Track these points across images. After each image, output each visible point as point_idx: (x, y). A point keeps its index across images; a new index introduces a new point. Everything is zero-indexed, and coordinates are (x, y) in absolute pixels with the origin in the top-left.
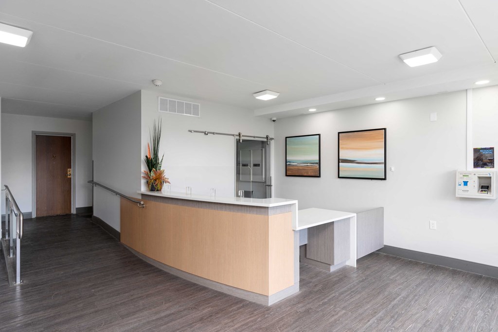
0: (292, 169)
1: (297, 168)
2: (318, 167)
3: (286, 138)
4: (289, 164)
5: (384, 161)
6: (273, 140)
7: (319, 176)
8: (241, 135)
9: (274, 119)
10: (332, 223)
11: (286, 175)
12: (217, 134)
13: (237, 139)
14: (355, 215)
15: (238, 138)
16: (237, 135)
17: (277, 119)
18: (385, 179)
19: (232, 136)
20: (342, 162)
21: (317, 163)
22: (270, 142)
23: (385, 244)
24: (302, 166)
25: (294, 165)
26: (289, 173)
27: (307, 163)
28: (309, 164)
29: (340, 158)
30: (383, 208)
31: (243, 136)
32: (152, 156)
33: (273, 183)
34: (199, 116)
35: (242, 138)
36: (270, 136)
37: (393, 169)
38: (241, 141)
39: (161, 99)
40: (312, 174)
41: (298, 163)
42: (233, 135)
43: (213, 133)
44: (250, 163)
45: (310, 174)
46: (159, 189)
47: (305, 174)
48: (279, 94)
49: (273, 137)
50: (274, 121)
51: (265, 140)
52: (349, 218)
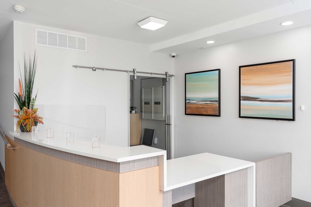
0: (191, 107)
1: (196, 106)
2: (218, 105)
3: (186, 74)
4: (188, 102)
5: (292, 99)
6: (173, 77)
7: (219, 115)
8: (135, 72)
9: (174, 54)
10: (223, 176)
11: (186, 114)
12: (107, 69)
13: (131, 76)
14: (253, 164)
15: (132, 74)
16: (130, 72)
17: (176, 55)
18: (293, 120)
19: (126, 73)
20: (243, 100)
21: (216, 101)
22: (169, 79)
23: (293, 196)
24: (201, 105)
25: (193, 104)
26: (188, 111)
27: (207, 101)
28: (208, 102)
29: (241, 95)
30: (291, 153)
31: (137, 72)
32: (24, 94)
33: (173, 122)
34: (86, 51)
35: (136, 74)
36: (170, 73)
37: (303, 108)
38: (135, 77)
39: (38, 31)
40: (212, 113)
41: (197, 101)
42: (127, 71)
43: (103, 69)
44: (152, 101)
45: (209, 113)
46: (28, 129)
47: (205, 113)
48: (167, 22)
49: (173, 74)
50: (173, 57)
51: (164, 77)
52: (247, 168)
